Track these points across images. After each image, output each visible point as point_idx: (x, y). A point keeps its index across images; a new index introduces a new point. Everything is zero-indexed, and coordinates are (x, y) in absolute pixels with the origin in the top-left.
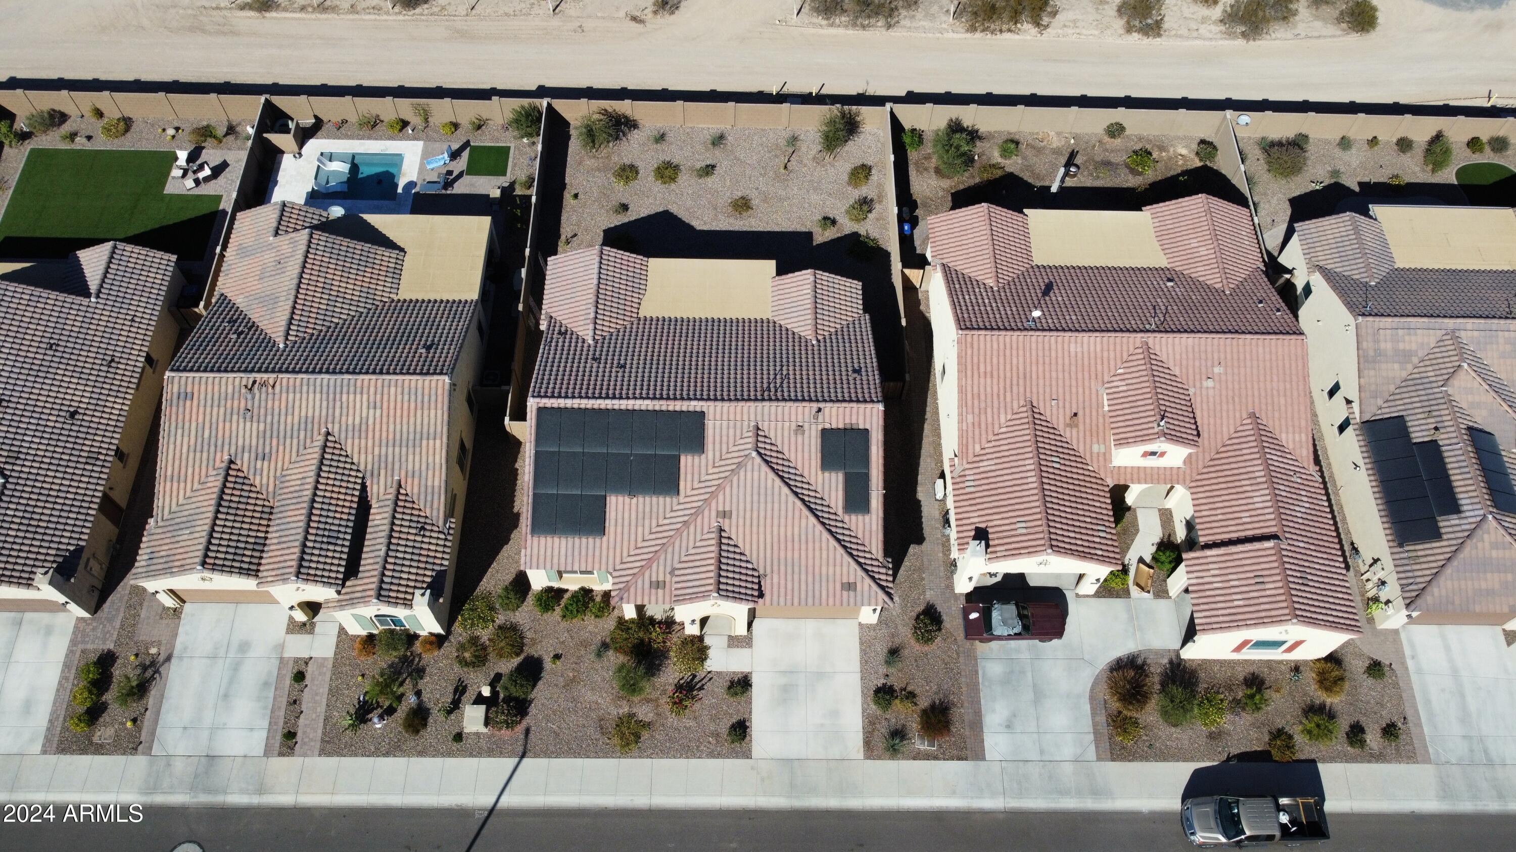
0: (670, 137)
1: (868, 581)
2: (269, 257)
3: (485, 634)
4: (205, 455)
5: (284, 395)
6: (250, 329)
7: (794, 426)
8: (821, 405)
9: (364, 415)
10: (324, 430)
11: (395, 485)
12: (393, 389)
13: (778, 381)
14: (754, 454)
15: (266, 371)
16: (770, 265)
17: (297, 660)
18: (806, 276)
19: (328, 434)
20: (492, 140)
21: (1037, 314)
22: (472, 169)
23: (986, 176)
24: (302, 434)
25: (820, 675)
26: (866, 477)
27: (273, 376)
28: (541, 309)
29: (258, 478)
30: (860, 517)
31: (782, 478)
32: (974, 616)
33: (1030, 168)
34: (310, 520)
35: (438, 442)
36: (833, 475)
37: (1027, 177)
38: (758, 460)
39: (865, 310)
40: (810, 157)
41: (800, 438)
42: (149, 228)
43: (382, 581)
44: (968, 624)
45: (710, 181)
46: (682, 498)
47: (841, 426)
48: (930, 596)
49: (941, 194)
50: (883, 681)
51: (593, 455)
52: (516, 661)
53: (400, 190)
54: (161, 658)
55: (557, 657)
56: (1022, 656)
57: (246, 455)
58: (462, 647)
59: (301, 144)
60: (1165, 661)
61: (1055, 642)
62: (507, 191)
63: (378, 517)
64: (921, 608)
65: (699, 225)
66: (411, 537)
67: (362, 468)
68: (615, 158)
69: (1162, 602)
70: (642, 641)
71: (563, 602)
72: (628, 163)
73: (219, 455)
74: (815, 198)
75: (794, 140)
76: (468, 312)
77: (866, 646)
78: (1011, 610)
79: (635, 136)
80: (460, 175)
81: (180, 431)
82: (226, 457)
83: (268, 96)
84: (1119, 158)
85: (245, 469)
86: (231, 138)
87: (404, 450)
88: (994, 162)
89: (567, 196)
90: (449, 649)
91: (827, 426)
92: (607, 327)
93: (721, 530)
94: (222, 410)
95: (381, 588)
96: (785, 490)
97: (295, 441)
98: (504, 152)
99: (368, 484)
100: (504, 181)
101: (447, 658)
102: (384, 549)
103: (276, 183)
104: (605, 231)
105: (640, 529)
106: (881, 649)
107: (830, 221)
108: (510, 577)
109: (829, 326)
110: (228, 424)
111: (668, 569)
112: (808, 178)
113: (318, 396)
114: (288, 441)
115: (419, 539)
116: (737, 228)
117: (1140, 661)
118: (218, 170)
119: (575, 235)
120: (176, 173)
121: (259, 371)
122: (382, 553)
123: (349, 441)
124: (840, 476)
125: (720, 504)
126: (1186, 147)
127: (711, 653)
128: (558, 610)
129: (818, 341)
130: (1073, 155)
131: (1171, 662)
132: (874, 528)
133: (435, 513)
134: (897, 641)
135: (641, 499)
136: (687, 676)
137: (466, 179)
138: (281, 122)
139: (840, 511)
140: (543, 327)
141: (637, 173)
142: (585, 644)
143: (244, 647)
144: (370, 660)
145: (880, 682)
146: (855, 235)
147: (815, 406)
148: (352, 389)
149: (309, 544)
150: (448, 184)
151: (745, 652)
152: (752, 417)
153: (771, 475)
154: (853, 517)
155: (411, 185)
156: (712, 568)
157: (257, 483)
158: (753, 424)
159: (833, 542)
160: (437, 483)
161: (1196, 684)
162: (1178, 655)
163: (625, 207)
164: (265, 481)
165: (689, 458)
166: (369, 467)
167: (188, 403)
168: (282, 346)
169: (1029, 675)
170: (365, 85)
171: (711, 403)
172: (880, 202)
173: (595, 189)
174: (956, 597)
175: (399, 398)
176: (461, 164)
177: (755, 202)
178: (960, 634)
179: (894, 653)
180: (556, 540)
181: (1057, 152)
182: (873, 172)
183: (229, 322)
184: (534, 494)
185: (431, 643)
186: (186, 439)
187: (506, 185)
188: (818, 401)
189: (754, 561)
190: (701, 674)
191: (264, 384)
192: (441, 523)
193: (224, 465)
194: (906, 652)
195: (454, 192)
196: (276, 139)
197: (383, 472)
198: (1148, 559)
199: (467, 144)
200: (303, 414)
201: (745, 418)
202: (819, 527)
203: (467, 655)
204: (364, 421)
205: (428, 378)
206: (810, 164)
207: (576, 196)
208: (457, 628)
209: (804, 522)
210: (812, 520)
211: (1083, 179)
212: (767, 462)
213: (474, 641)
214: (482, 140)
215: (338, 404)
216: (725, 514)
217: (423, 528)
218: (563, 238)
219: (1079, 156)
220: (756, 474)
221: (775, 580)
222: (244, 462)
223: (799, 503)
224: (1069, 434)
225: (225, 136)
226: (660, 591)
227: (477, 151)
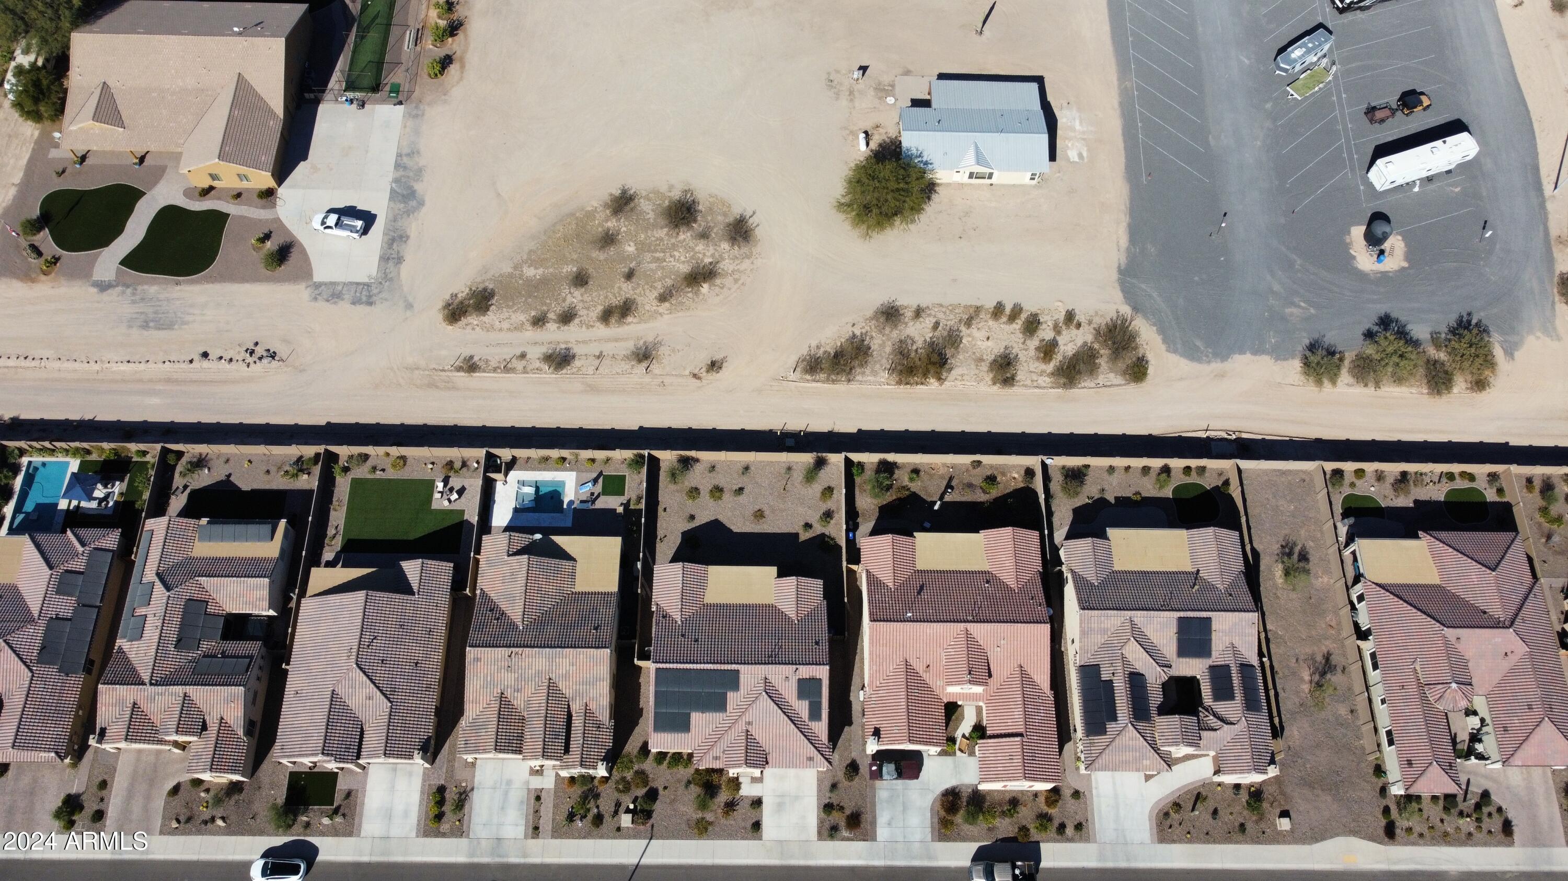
0: (718, 467)
1: (819, 756)
2: (506, 569)
3: (629, 775)
4: (488, 689)
5: (527, 659)
6: (502, 616)
7: (784, 676)
8: (798, 666)
9: (568, 669)
10: (548, 677)
11: (584, 704)
12: (581, 656)
13: (777, 650)
14: (764, 693)
15: (517, 647)
16: (773, 570)
17: (536, 790)
18: (792, 580)
19: (550, 679)
20: (615, 471)
21: (909, 615)
22: (605, 492)
23: (899, 495)
24: (537, 678)
25: (797, 798)
26: (820, 703)
27: (522, 649)
28: (652, 597)
29: (515, 701)
30: (817, 723)
31: (777, 705)
32: (874, 768)
33: (925, 488)
34: (546, 727)
35: (605, 682)
36: (804, 702)
37: (923, 495)
38: (766, 696)
39: (825, 598)
40: (799, 481)
41: (787, 683)
43: (582, 758)
44: (871, 772)
45: (742, 499)
46: (728, 714)
47: (808, 677)
48: (854, 755)
49: (873, 507)
50: (828, 801)
51: (684, 692)
52: (644, 790)
53: (565, 506)
54: (468, 789)
55: (665, 788)
56: (898, 788)
57: (509, 690)
58: (617, 782)
59: (506, 475)
60: (970, 790)
61: (915, 780)
62: (626, 505)
63: (577, 722)
64: (849, 762)
65: (736, 529)
66: (594, 732)
67: (567, 696)
68: (687, 483)
69: (972, 758)
70: (708, 780)
71: (668, 758)
72: (694, 486)
73: (495, 689)
74: (801, 510)
75: (789, 469)
76: (614, 601)
77: (820, 781)
78: (892, 767)
79: (698, 468)
80: (598, 496)
81: (475, 678)
82: (499, 691)
83: (487, 449)
84: (978, 481)
85: (509, 697)
86: (464, 469)
87: (588, 687)
88: (904, 484)
89: (660, 509)
90: (611, 783)
91: (801, 677)
92: (688, 612)
93: (748, 731)
94: (496, 667)
95: (582, 761)
96: (779, 711)
97: (533, 683)
98: (623, 478)
99: (571, 704)
100: (623, 499)
101: (611, 788)
102: (582, 740)
103: (494, 502)
104: (682, 533)
105: (707, 729)
106: (827, 784)
107: (808, 526)
108: (640, 745)
109: (805, 610)
110: (499, 674)
111: (722, 750)
112: (798, 496)
113: (544, 660)
114: (530, 683)
115: (597, 733)
116: (756, 531)
117: (957, 791)
118: (461, 492)
119: (666, 536)
120: (437, 496)
121: (514, 647)
122: (581, 742)
123: (561, 683)
124: (807, 702)
125: (746, 718)
126: (1017, 473)
127: (743, 786)
128: (666, 763)
129: (798, 621)
130: (951, 479)
131: (973, 790)
132: (823, 729)
133: (604, 719)
134: (836, 779)
135: (707, 714)
136: (731, 798)
137: (602, 498)
138: (493, 459)
139: (807, 720)
140: (654, 609)
141: (699, 494)
142: (679, 781)
143: (509, 782)
144: (572, 790)
145: (827, 801)
146: (823, 535)
147: (794, 667)
148: (561, 655)
149: (547, 740)
150: (593, 502)
151: (759, 785)
152: (763, 673)
153: (772, 704)
154: (813, 723)
155: (571, 503)
156: (743, 751)
157: (515, 704)
158: (763, 676)
159: (802, 737)
160: (605, 704)
161: (984, 803)
162: (977, 787)
163: (692, 517)
164: (519, 703)
165: (732, 693)
166: (571, 696)
167: (479, 663)
168: (521, 628)
169: (901, 797)
170: (537, 426)
171: (742, 666)
172: (838, 512)
173: (676, 504)
174: (867, 756)
175: (585, 660)
176: (599, 488)
177: (767, 513)
178: (868, 777)
179: (834, 786)
180: (666, 735)
181: (942, 477)
182: (835, 492)
183: (490, 611)
184: (655, 712)
185: (603, 782)
186: (479, 682)
187: (625, 502)
188: (796, 664)
189: (764, 746)
190: (737, 797)
191: (517, 653)
192: (607, 724)
193: (499, 695)
194: (840, 786)
195: (596, 507)
196: (493, 475)
197: (578, 698)
198: (967, 735)
199: (601, 474)
200: (537, 668)
201: (760, 672)
202: (796, 730)
203: (621, 787)
204: (567, 673)
205: (599, 650)
206: (799, 486)
207: (665, 510)
208: (615, 772)
209: (788, 726)
210: (793, 726)
211: (955, 496)
212: (770, 697)
213: (623, 779)
214: (609, 471)
215: (554, 664)
216: (749, 723)
217: (599, 727)
218: (659, 538)
219: (954, 480)
220: (765, 703)
221: (774, 756)
222: (508, 693)
223: (786, 718)
224: (925, 676)
225: (461, 468)
226: (718, 761)
227: (607, 478)
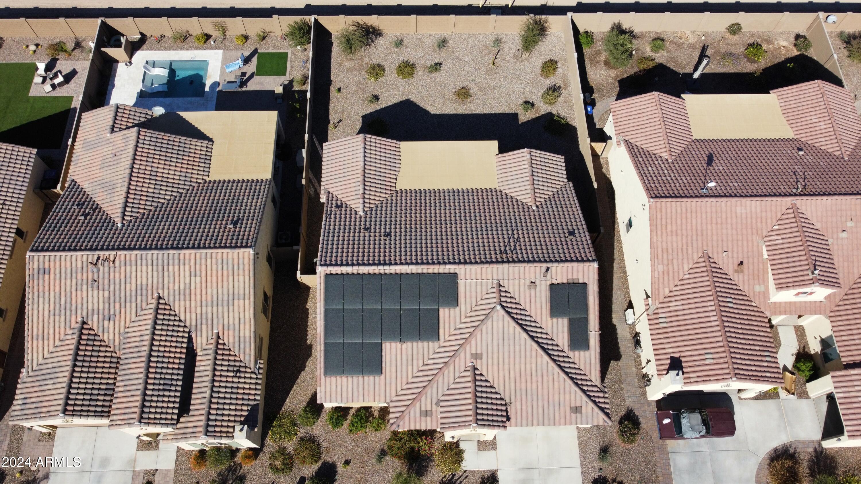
0: (406, 42)
1: (591, 404)
2: (107, 150)
3: (291, 445)
4: (63, 318)
5: (123, 268)
6: (94, 211)
7: (528, 282)
8: (549, 265)
9: (187, 281)
10: (156, 295)
11: (214, 337)
12: (209, 261)
13: (512, 244)
14: (499, 307)
15: (108, 249)
16: (493, 145)
17: (146, 472)
18: (523, 154)
19: (160, 298)
20: (274, 48)
21: (712, 184)
22: (261, 71)
23: (642, 67)
24: (139, 298)
25: (550, 470)
26: (585, 322)
27: (113, 253)
28: (320, 185)
29: (106, 335)
30: (582, 353)
31: (521, 325)
32: (666, 421)
33: (673, 59)
34: (148, 372)
35: (247, 301)
36: (560, 320)
37: (671, 66)
38: (502, 312)
39: (569, 179)
40: (511, 55)
41: (533, 291)
42: (18, 124)
43: (209, 419)
44: (662, 428)
45: (438, 76)
46: (442, 343)
47: (565, 281)
48: (629, 402)
49: (610, 81)
50: (598, 474)
51: (371, 311)
52: (316, 466)
53: (207, 89)
54: (40, 475)
55: (347, 463)
56: (703, 449)
57: (95, 317)
58: (273, 456)
59: (131, 55)
60: (811, 450)
61: (728, 439)
62: (288, 87)
63: (202, 363)
64: (623, 413)
65: (433, 110)
66: (230, 379)
67: (188, 324)
68: (366, 60)
69: (804, 401)
70: (412, 448)
71: (350, 417)
72: (376, 63)
73: (74, 317)
74: (517, 87)
75: (498, 42)
76: (264, 191)
77: (583, 445)
78: (696, 418)
79: (380, 42)
80: (252, 76)
81: (41, 300)
82: (80, 319)
83: (103, 19)
84: (739, 50)
85: (95, 328)
86: (78, 51)
87: (220, 308)
88: (647, 55)
89: (333, 90)
90: (264, 458)
91: (554, 282)
92: (373, 201)
93: (475, 369)
94: (74, 281)
95: (208, 425)
96: (524, 335)
97: (134, 304)
98: (283, 57)
99: (193, 336)
100: (284, 80)
101: (262, 465)
102: (209, 392)
103: (113, 86)
104: (363, 117)
105: (410, 368)
106: (595, 448)
107: (529, 104)
108: (307, 398)
109: (545, 194)
110: (79, 293)
111: (434, 401)
112: (511, 71)
113: (150, 268)
114: (128, 304)
115: (236, 380)
116: (461, 112)
117: (792, 451)
118: (69, 77)
119: (341, 121)
120: (38, 80)
121: (102, 249)
122: (207, 395)
123: (177, 303)
124: (566, 321)
125: (473, 347)
126: (787, 40)
127: (466, 455)
128: (346, 423)
129: (537, 207)
130: (704, 49)
131: (815, 450)
132: (593, 361)
133: (247, 358)
134: (607, 440)
135: (409, 344)
136: (449, 476)
137: (256, 79)
138: (114, 38)
139: (566, 349)
140: (323, 200)
141: (384, 70)
142: (368, 451)
143: (105, 462)
144: (203, 470)
145: (596, 474)
146: (550, 115)
147: (544, 266)
148: (176, 261)
149: (149, 393)
150: (243, 83)
151: (491, 454)
152: (495, 277)
153: (513, 323)
154: (576, 353)
155: (216, 84)
156: (470, 401)
157: (106, 338)
158: (495, 282)
159: (563, 375)
160: (247, 334)
161: (835, 468)
162: (820, 445)
163: (376, 98)
164: (111, 337)
165: (447, 310)
166: (194, 323)
167: (47, 276)
168: (119, 225)
169: (709, 465)
171: (462, 267)
172: (566, 88)
173: (353, 84)
174: (649, 403)
175: (214, 267)
176: (252, 67)
177: (473, 91)
178: (656, 434)
179: (605, 451)
180: (344, 379)
181: (692, 46)
182: (559, 65)
183: (78, 205)
184: (326, 344)
185: (249, 457)
186: (47, 306)
187: (287, 82)
188: (545, 261)
189: (501, 392)
190: (459, 473)
191: (107, 259)
192: (252, 366)
193: (78, 326)
194: (613, 449)
195: (248, 89)
196: (112, 52)
197: (204, 327)
198: (790, 367)
199: (255, 51)
200: (139, 282)
201: (490, 277)
202: (551, 364)
203: (278, 463)
204: (188, 287)
205: (236, 251)
206: (514, 60)
207: (339, 90)
208: (269, 441)
209: (539, 359)
210: (546, 358)
211: (713, 67)
212: (509, 313)
213: (282, 450)
214: (266, 48)
215: (166, 274)
216: (477, 356)
217: (239, 371)
218: (331, 123)
219: (709, 50)
220: (500, 323)
221: (519, 407)
222: (94, 322)
223: (535, 345)
224: (736, 278)
225: (73, 50)
226: (429, 419)
227: (263, 57)
